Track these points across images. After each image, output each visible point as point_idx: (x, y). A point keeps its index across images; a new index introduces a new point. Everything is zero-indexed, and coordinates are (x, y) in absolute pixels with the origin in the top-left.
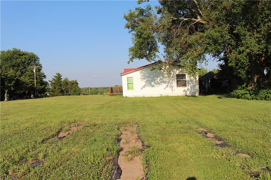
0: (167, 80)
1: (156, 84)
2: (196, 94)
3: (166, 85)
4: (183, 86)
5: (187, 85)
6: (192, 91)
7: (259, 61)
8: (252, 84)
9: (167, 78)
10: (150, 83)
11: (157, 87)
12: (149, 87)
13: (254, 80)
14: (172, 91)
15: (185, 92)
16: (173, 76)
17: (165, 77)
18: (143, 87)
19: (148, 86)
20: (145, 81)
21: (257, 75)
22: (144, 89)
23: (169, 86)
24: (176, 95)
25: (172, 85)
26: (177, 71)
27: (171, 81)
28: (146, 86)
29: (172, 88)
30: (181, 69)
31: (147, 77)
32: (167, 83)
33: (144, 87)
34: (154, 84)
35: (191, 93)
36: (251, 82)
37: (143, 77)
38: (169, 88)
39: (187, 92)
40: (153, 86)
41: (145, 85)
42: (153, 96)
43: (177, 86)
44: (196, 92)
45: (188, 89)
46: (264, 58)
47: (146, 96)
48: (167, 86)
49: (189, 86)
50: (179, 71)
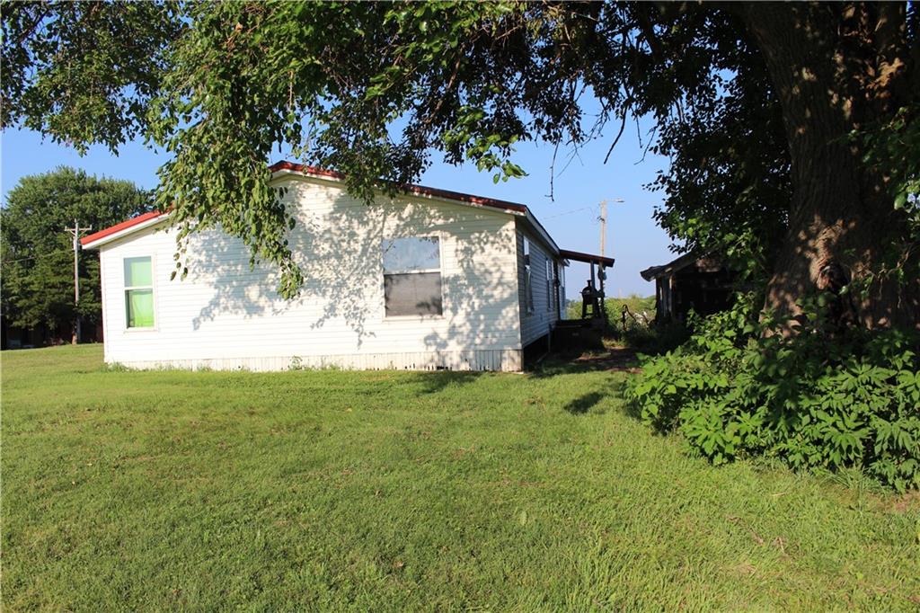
0: (329, 274)
1: (271, 296)
2: (501, 359)
3: (326, 301)
4: (421, 310)
5: (447, 303)
6: (478, 341)
7: (854, 90)
8: (784, 303)
9: (333, 260)
10: (239, 293)
11: (275, 312)
12: (234, 316)
13: (807, 272)
14: (360, 342)
15: (433, 348)
16: (364, 251)
17: (318, 258)
18: (201, 315)
19: (226, 308)
20: (214, 280)
21: (830, 224)
22: (206, 324)
23: (340, 306)
24: (381, 364)
25: (361, 304)
26: (389, 218)
27: (353, 278)
28: (216, 311)
29: (356, 322)
30: (409, 209)
31: (224, 258)
32: (329, 294)
33: (206, 313)
34: (260, 296)
35: (471, 354)
36: (778, 287)
37: (203, 258)
38: (341, 320)
39: (444, 345)
40: (253, 309)
41: (211, 303)
42: (258, 367)
43: (388, 311)
44: (502, 351)
45: (453, 332)
46: (897, 63)
47: (217, 367)
48: (332, 310)
49: (461, 313)
50: (400, 219)
